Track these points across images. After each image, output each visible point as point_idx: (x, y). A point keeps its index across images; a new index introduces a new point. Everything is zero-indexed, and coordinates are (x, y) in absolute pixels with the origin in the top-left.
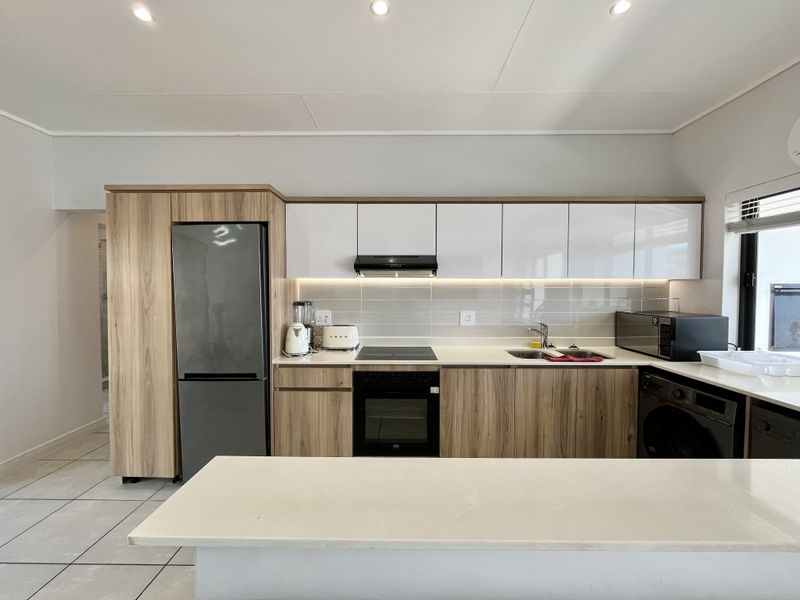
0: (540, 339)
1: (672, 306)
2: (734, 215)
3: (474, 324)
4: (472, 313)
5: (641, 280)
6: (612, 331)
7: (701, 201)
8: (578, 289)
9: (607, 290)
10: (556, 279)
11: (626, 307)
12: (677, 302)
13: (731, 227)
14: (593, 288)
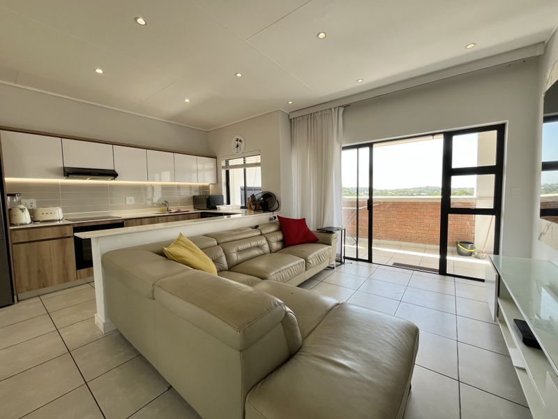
0: (165, 208)
1: (211, 194)
2: (223, 164)
3: (133, 203)
4: (132, 198)
5: (201, 184)
6: (192, 203)
7: (216, 158)
8: (179, 187)
9: (190, 188)
10: (167, 182)
11: (197, 194)
12: (212, 192)
13: (223, 167)
14: (184, 187)
